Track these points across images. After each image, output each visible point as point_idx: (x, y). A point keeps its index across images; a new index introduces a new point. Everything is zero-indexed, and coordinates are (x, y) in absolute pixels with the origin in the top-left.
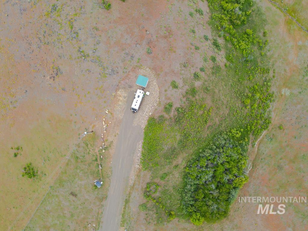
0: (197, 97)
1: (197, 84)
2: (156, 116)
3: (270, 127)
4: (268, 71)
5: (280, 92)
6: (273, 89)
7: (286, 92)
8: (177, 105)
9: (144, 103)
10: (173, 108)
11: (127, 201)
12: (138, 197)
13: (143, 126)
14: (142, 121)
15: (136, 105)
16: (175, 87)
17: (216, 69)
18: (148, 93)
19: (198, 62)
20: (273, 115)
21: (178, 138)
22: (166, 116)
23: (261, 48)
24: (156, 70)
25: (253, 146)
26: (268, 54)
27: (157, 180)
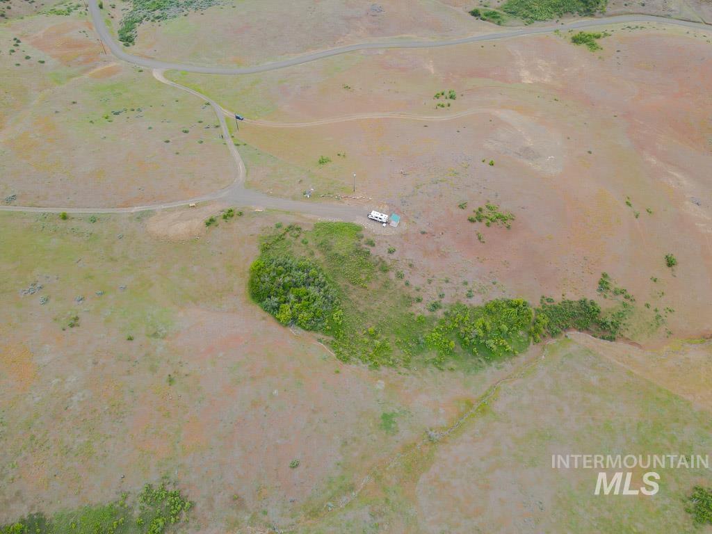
0: (379, 273)
1: (392, 275)
2: (363, 233)
3: (339, 362)
4: (406, 366)
5: (380, 378)
6: (384, 370)
7: (381, 385)
8: (372, 250)
9: (376, 223)
10: (370, 247)
11: (288, 213)
12: (292, 220)
13: (354, 222)
14: (359, 221)
15: (374, 214)
16: (391, 252)
17: (408, 301)
18: (384, 225)
19: (416, 281)
20: (353, 366)
21: (341, 253)
22: (363, 240)
23: (434, 362)
24: (405, 236)
25: (319, 340)
26: (428, 370)
27: (302, 237)
